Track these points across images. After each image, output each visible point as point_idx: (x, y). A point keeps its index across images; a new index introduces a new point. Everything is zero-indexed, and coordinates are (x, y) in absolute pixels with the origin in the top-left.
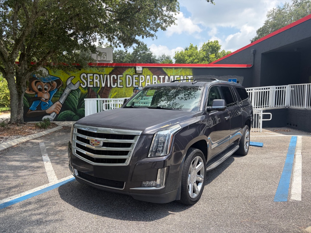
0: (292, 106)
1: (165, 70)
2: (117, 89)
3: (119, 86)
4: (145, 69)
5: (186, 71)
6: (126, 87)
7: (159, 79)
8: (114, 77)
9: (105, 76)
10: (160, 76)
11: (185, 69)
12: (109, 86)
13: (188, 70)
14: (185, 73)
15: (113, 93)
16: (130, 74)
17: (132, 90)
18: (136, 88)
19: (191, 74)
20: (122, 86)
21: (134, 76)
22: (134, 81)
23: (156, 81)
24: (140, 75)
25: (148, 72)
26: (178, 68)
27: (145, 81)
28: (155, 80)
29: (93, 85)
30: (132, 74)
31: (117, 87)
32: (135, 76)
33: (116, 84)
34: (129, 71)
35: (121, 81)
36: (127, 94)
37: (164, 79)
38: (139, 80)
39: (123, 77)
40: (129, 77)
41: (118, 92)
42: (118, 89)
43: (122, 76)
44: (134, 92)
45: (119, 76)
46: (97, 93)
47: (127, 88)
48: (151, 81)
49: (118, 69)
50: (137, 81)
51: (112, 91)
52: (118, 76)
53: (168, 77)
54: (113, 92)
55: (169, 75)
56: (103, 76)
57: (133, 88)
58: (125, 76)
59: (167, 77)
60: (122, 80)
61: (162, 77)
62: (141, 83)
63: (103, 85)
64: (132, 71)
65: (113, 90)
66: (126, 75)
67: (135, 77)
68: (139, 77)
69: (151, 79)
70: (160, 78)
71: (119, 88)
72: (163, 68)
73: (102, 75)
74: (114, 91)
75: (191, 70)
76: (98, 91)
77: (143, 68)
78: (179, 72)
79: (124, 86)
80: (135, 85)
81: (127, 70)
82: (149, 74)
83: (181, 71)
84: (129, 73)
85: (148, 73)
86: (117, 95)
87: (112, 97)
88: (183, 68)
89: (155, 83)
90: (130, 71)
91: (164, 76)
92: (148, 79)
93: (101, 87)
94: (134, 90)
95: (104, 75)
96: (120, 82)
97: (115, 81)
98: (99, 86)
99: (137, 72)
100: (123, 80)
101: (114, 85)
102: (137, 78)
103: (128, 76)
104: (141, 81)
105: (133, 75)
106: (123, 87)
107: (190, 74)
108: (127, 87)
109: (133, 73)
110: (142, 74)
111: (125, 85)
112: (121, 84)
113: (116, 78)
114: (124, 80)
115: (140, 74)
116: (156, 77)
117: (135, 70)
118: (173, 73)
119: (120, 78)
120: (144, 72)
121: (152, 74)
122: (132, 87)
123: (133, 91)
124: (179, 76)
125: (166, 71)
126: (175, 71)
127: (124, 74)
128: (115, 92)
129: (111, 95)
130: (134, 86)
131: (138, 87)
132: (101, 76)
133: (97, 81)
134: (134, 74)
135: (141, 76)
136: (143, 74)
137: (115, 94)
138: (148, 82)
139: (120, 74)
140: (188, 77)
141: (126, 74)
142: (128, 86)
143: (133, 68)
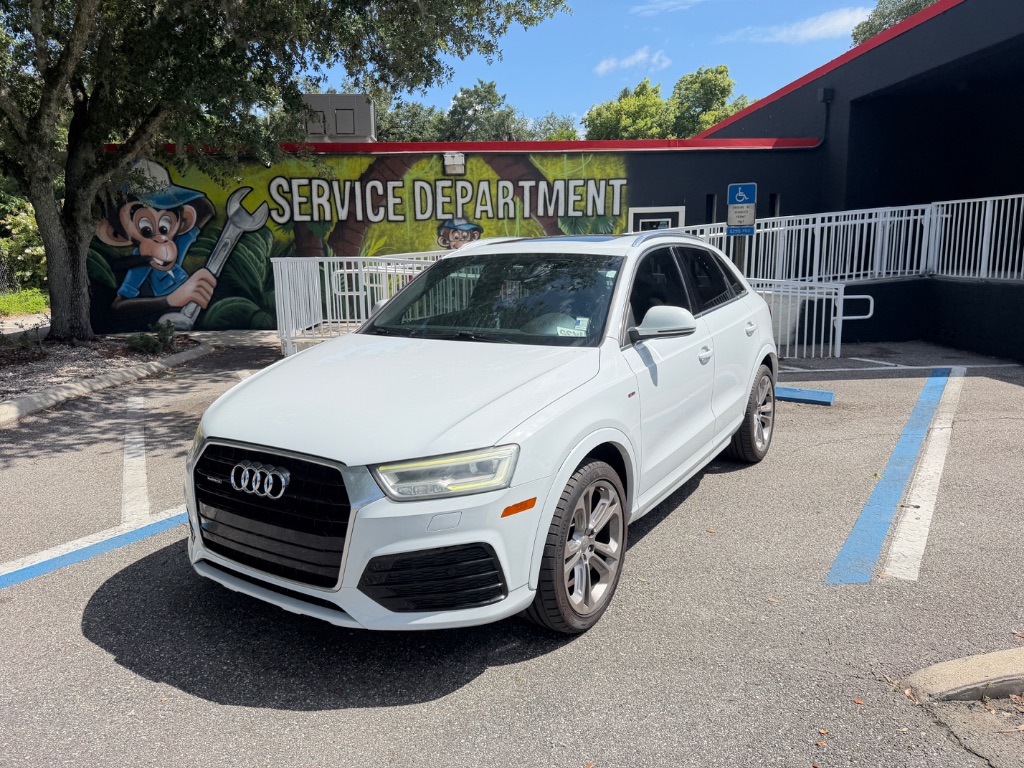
0: (942, 272)
1: (536, 162)
2: (385, 226)
3: (392, 217)
4: (473, 161)
5: (605, 164)
6: (413, 220)
7: (519, 191)
8: (374, 189)
9: (348, 184)
10: (521, 183)
11: (603, 158)
12: (360, 217)
13: (612, 159)
14: (603, 170)
15: (374, 240)
16: (426, 178)
17: (432, 228)
18: (446, 224)
19: (622, 174)
20: (401, 218)
21: (438, 183)
22: (440, 199)
23: (509, 200)
24: (456, 180)
25: (484, 169)
26: (579, 154)
27: (474, 197)
28: (505, 194)
29: (312, 215)
30: (432, 178)
31: (385, 221)
32: (440, 184)
33: (382, 210)
34: (423, 169)
35: (398, 201)
36: (417, 241)
37: (534, 191)
38: (453, 198)
39: (403, 187)
40: (422, 188)
41: (391, 237)
42: (388, 226)
43: (399, 184)
44: (439, 235)
45: (391, 185)
46: (323, 241)
47: (416, 224)
48: (494, 200)
49: (388, 162)
50: (448, 199)
51: (369, 235)
52: (389, 183)
53: (548, 184)
54: (372, 237)
55: (551, 180)
56: (342, 184)
57: (437, 224)
58: (411, 184)
59: (543, 186)
60: (401, 198)
61: (527, 185)
62: (463, 205)
63: (343, 214)
64: (431, 168)
65: (374, 230)
66: (414, 181)
67: (443, 188)
68: (453, 186)
69: (494, 191)
70: (523, 187)
71: (393, 225)
72: (532, 158)
73: (338, 181)
74: (376, 233)
75: (622, 159)
76: (328, 234)
77: (467, 156)
78: (583, 166)
79: (409, 215)
80: (443, 213)
81: (414, 166)
82: (485, 176)
83: (589, 165)
84: (421, 175)
85: (481, 175)
86: (385, 245)
87: (372, 251)
88: (595, 154)
89: (506, 204)
90: (427, 169)
91: (533, 183)
92: (484, 192)
93: (335, 220)
94: (439, 228)
95: (345, 181)
96: (395, 204)
97: (379, 201)
98: (328, 217)
99: (449, 171)
100: (404, 197)
101: (376, 215)
102: (447, 191)
103: (418, 185)
104: (461, 201)
105: (436, 180)
106: (404, 221)
107: (617, 174)
108: (416, 220)
109: (436, 173)
110: (465, 177)
111: (412, 213)
112: (397, 212)
113: (380, 191)
114: (406, 196)
115: (458, 178)
116: (509, 185)
117: (440, 165)
118: (562, 170)
119: (396, 190)
120: (471, 169)
121: (496, 177)
122: (433, 218)
123: (435, 231)
124: (581, 183)
125: (542, 165)
126: (571, 165)
127: (408, 178)
128: (380, 237)
129: (369, 247)
130: (440, 215)
131: (451, 221)
132: (335, 185)
133: (324, 201)
134: (440, 176)
135: (460, 184)
136: (468, 176)
137: (382, 242)
138: (484, 203)
139: (395, 178)
140: (611, 182)
141: (414, 177)
142: (419, 216)
143: (435, 157)
